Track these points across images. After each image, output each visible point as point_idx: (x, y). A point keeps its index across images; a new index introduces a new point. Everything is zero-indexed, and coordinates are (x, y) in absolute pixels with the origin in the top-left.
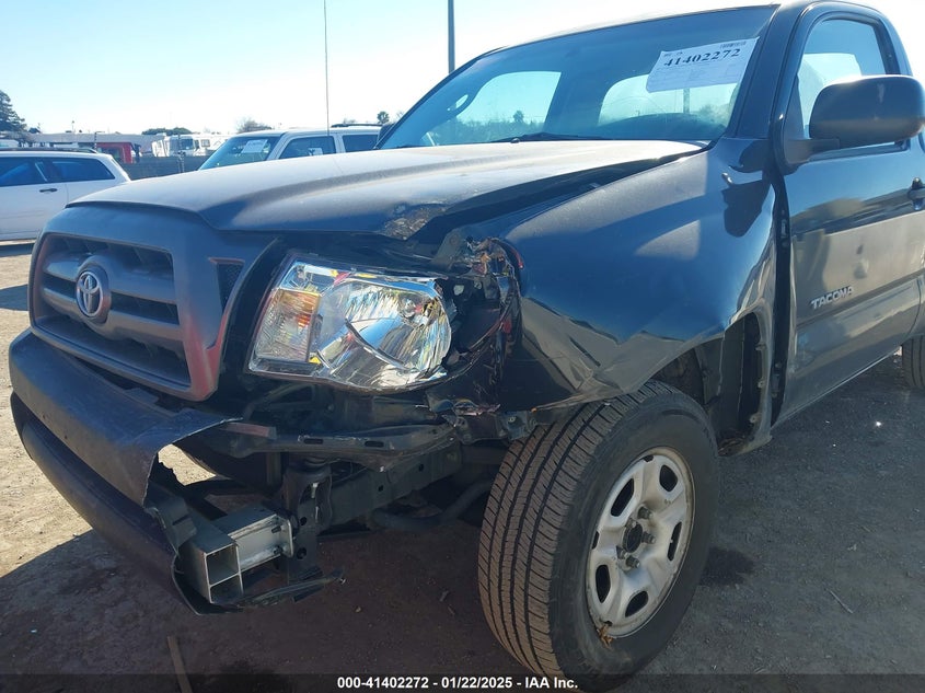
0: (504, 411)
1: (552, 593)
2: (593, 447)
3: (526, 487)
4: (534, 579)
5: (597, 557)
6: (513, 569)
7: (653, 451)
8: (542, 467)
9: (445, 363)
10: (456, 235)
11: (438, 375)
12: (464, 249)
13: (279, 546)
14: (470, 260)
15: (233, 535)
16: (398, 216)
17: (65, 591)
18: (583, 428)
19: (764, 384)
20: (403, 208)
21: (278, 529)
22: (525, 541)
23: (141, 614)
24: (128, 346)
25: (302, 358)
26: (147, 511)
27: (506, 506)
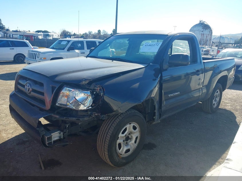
0: (101, 115)
1: (108, 147)
2: (118, 121)
3: (106, 128)
4: (105, 145)
5: (118, 141)
6: (102, 143)
7: (132, 122)
8: (109, 125)
9: (91, 106)
10: (94, 84)
11: (90, 108)
12: (95, 86)
13: (60, 137)
14: (96, 88)
15: (52, 134)
16: (83, 81)
17: (18, 144)
18: (117, 118)
19: (156, 111)
20: (84, 80)
21: (60, 134)
22: (104, 138)
23: (33, 149)
24: (34, 98)
25: (66, 104)
26: (37, 129)
27: (102, 131)
